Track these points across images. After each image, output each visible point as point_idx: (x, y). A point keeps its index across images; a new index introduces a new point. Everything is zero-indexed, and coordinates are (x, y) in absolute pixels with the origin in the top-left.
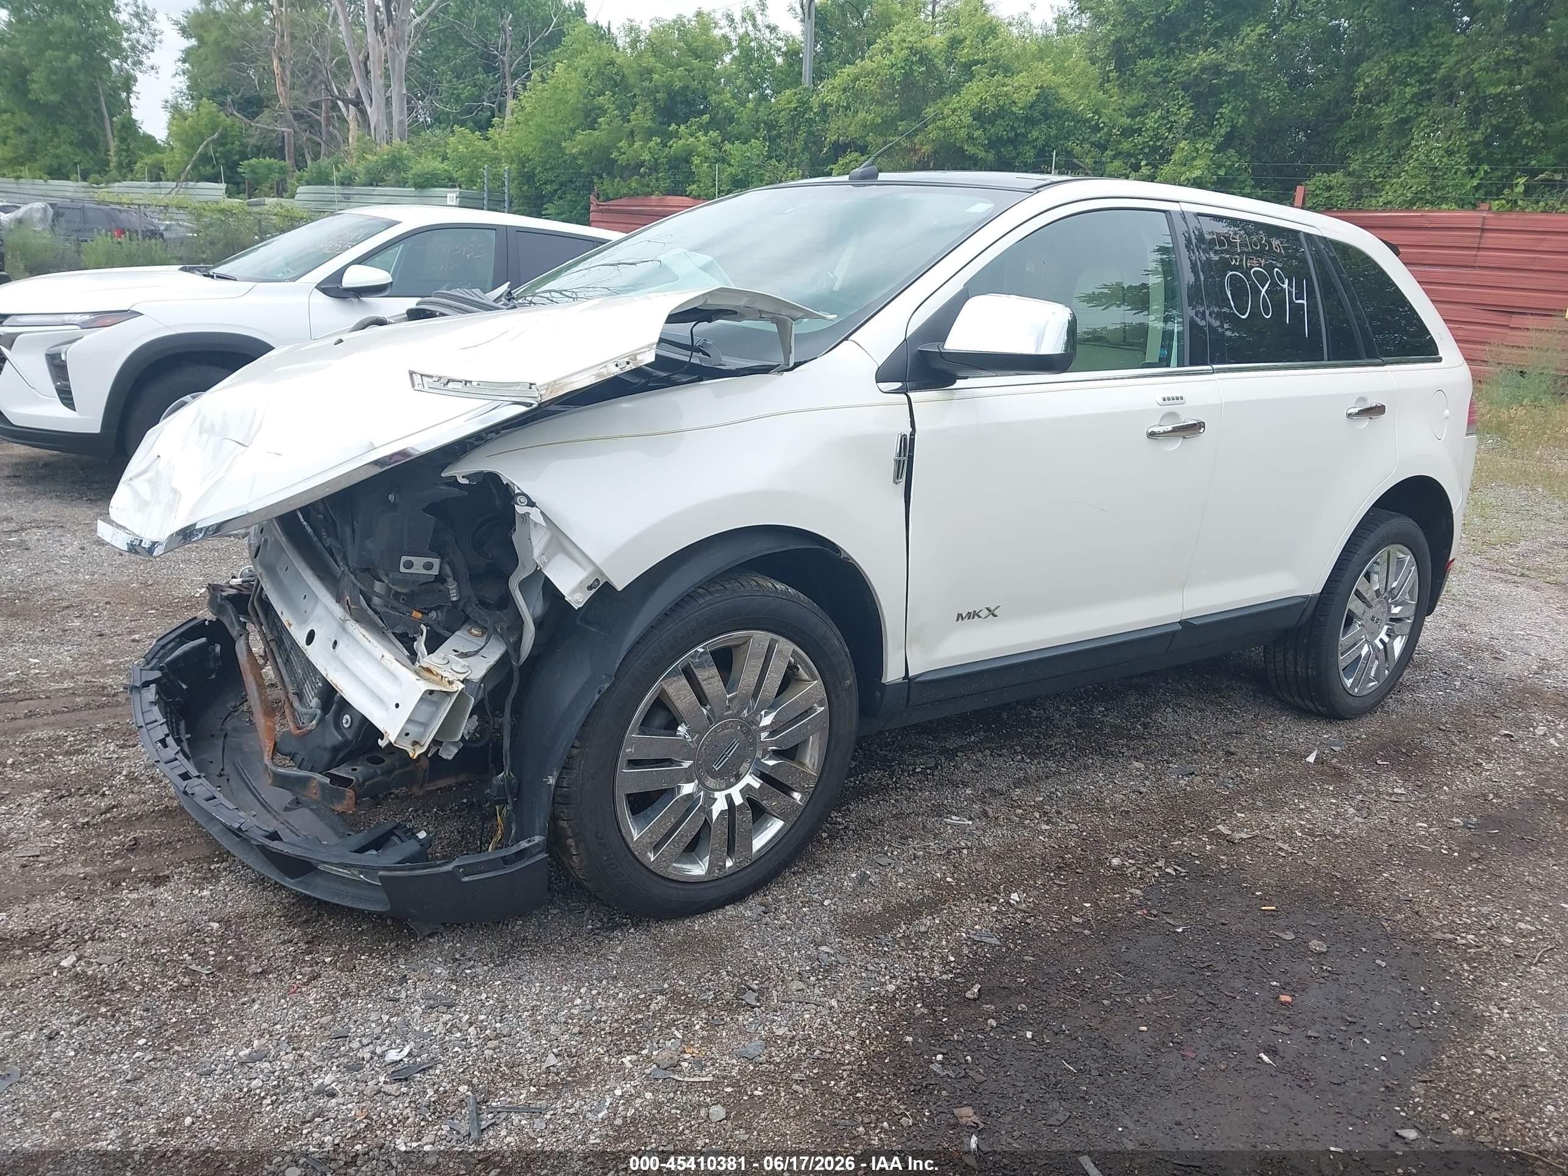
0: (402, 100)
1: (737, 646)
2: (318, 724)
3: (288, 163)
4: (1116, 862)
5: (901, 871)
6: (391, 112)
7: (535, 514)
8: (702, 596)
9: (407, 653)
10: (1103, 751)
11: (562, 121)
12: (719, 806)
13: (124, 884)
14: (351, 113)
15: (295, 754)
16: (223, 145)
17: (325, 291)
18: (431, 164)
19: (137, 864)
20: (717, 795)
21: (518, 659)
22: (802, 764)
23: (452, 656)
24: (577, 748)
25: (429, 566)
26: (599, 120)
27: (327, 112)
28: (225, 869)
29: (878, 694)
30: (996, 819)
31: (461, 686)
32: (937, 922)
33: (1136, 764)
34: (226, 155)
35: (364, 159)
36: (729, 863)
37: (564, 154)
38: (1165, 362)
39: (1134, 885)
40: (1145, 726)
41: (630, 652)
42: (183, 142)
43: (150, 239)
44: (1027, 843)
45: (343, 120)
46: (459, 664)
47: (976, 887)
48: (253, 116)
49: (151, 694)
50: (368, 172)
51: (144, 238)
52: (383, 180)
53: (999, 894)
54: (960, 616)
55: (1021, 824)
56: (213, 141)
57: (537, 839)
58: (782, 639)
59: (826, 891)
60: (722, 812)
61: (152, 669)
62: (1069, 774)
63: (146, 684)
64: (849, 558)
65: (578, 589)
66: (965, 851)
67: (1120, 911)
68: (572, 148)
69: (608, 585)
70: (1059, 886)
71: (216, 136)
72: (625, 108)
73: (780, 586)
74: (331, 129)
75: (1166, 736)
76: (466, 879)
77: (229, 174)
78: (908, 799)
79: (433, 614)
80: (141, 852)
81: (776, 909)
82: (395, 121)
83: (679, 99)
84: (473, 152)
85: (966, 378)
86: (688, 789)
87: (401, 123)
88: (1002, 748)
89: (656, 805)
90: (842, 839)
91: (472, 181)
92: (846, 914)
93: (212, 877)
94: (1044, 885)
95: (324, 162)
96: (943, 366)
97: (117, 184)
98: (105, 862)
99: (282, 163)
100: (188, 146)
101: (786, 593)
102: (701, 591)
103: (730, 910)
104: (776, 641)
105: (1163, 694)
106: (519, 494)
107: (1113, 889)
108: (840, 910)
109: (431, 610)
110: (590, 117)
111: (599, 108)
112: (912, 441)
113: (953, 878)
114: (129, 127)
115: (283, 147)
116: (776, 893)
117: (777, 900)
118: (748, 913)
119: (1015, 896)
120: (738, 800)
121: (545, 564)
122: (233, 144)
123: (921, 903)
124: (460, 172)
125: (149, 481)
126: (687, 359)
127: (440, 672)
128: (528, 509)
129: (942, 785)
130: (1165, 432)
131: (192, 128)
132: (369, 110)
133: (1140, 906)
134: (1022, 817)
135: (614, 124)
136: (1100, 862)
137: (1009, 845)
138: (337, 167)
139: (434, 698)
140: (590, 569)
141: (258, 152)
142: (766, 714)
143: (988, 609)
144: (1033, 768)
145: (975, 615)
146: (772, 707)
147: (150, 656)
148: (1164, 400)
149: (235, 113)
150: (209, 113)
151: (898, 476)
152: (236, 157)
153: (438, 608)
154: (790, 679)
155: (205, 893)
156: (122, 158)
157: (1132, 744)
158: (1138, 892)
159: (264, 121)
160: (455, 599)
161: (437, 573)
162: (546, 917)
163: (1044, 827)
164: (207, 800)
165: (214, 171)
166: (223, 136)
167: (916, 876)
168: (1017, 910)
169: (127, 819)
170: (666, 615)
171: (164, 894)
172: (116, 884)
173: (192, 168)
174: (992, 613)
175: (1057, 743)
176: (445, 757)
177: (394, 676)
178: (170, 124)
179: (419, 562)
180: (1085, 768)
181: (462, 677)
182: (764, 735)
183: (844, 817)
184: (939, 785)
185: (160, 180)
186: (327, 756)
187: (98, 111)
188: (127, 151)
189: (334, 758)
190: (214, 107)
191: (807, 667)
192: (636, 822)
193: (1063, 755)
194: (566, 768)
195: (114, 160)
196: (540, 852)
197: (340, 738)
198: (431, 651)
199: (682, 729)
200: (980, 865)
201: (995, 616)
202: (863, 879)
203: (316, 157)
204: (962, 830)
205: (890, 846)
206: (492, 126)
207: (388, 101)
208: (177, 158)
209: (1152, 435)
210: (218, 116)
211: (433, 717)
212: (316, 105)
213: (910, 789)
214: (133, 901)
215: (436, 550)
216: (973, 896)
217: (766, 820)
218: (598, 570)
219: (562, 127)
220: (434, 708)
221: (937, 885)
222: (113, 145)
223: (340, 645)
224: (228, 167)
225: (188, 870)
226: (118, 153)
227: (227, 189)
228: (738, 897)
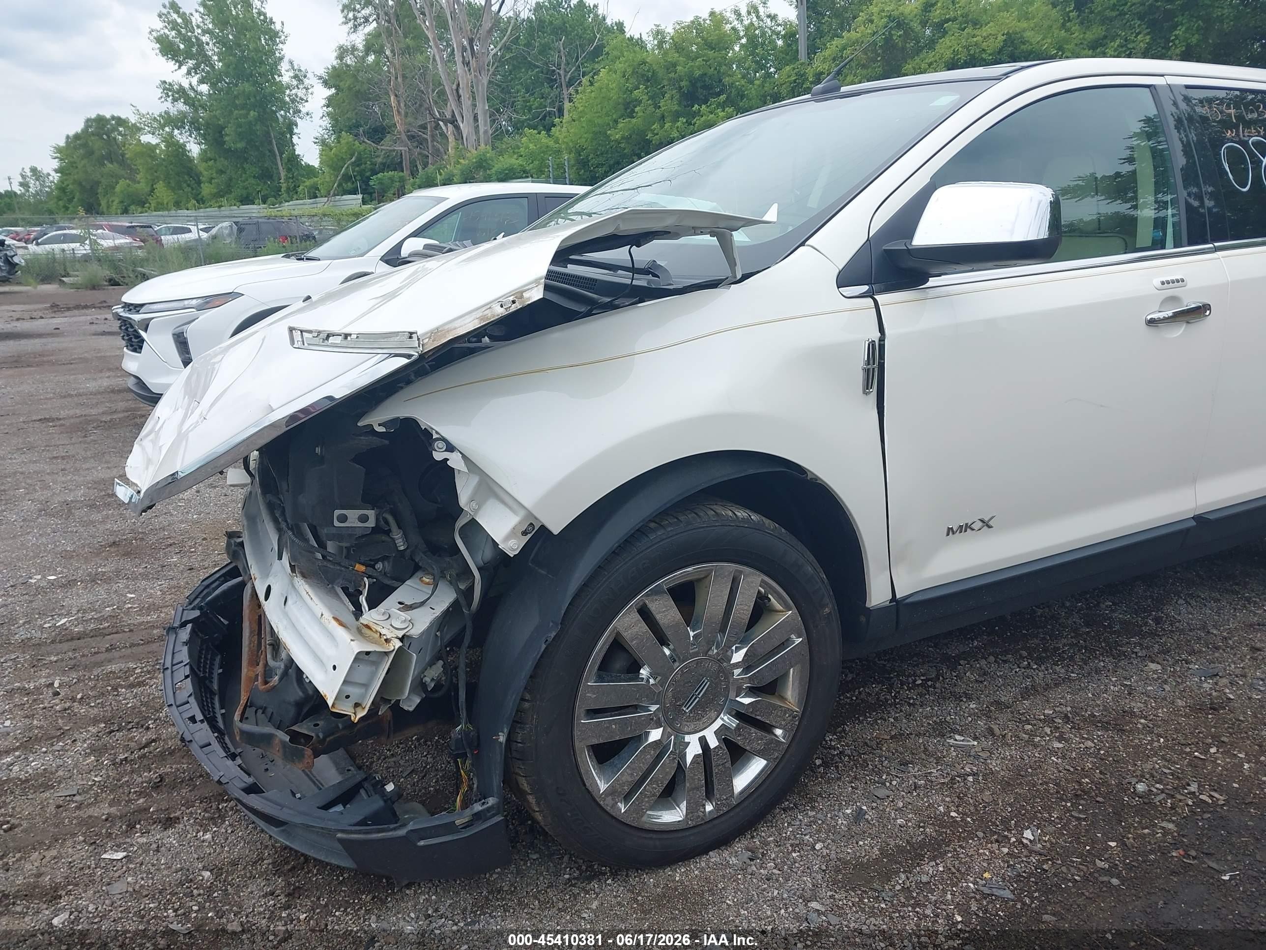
0: (485, 114)
1: (699, 580)
2: (281, 679)
3: (406, 173)
4: (1141, 787)
5: (901, 804)
6: (478, 126)
7: (455, 461)
8: (653, 530)
9: (352, 608)
10: (1115, 652)
11: (607, 115)
12: (693, 750)
13: (138, 826)
14: (449, 130)
15: (266, 708)
16: (358, 166)
17: (388, 262)
18: (512, 161)
19: (157, 803)
20: (687, 738)
21: (470, 604)
22: (783, 698)
23: (395, 611)
24: (527, 701)
25: (364, 519)
26: (637, 109)
27: (431, 131)
28: (232, 809)
29: (863, 619)
30: (1004, 736)
31: (398, 644)
32: (941, 869)
33: (1153, 666)
34: (361, 173)
35: (459, 163)
36: (709, 808)
37: (610, 141)
38: (1159, 243)
39: (1164, 816)
40: (1157, 620)
41: (577, 596)
42: (330, 166)
43: (305, 241)
44: (1038, 766)
45: (444, 136)
46: (400, 619)
47: (983, 823)
48: (378, 141)
49: (185, 634)
50: (462, 173)
51: (301, 241)
52: (473, 178)
53: (1009, 831)
54: (950, 531)
55: (1030, 742)
56: (352, 163)
57: (491, 801)
58: (747, 570)
59: (819, 831)
60: (696, 756)
61: (193, 609)
62: (1079, 680)
63: (183, 625)
64: (817, 478)
65: (512, 534)
66: (970, 779)
67: (1152, 851)
68: (616, 135)
69: (543, 528)
70: (1078, 819)
71: (353, 159)
72: (655, 98)
73: (741, 514)
74: (435, 143)
75: (1182, 631)
76: (422, 843)
77: (364, 187)
78: (908, 716)
79: (379, 566)
80: (164, 789)
81: (763, 854)
82: (482, 129)
83: (699, 85)
84: (541, 148)
85: (939, 275)
86: (655, 735)
87: (486, 132)
88: (1006, 652)
89: (624, 753)
90: (837, 767)
91: (541, 171)
92: (839, 860)
93: (218, 818)
94: (1061, 819)
95: (431, 168)
96: (910, 263)
97: (287, 204)
98: (130, 801)
99: (401, 174)
100: (334, 170)
101: (748, 520)
102: (652, 525)
103: (714, 856)
104: (741, 572)
105: (1173, 584)
106: (437, 439)
107: (1140, 823)
108: (833, 856)
109: (377, 561)
110: (628, 108)
111: (636, 100)
112: (882, 347)
113: (957, 812)
114: (294, 160)
115: (401, 162)
116: (765, 834)
117: (765, 843)
118: (733, 860)
119: (1028, 834)
120: (713, 743)
121: (476, 511)
122: (366, 163)
123: (922, 845)
124: (531, 165)
125: (152, 441)
126: (628, 281)
127: (379, 629)
128: (447, 455)
129: (944, 698)
130: (1165, 319)
131: (336, 155)
132: (461, 125)
133: (1175, 846)
134: (1032, 734)
135: (648, 112)
136: (1123, 788)
137: (1019, 769)
138: (439, 171)
139: (372, 658)
140: (522, 513)
141: (385, 167)
142: (738, 649)
143: (982, 521)
144: (1040, 675)
145: (965, 528)
146: (743, 642)
147: (193, 596)
148: (1163, 283)
149: (366, 140)
150: (347, 143)
151: (867, 386)
152: (368, 174)
153: (383, 559)
154: (761, 609)
155: (208, 836)
156: (290, 184)
157: (1146, 642)
158: (1171, 826)
159: (386, 145)
160: (402, 548)
161: (373, 525)
162: (525, 864)
163: (1057, 745)
164: (202, 747)
165: (354, 186)
166: (359, 159)
167: (917, 811)
168: (1031, 852)
169: (162, 753)
170: (616, 553)
171: (171, 838)
172: (131, 827)
173: (338, 186)
174: (986, 524)
175: (1064, 645)
176: (406, 708)
177: (331, 636)
178: (321, 155)
179: (353, 516)
180: (1096, 673)
181: (400, 634)
182: (737, 672)
183: (839, 739)
184: (942, 698)
185: (316, 197)
186: (292, 711)
187: (271, 151)
188: (293, 178)
189: (298, 714)
190: (351, 138)
191: (779, 598)
192: (601, 772)
193: (1071, 658)
194: (516, 723)
195: (284, 186)
196: (494, 815)
197: (301, 694)
198: (372, 605)
199: (644, 672)
200: (987, 795)
201: (990, 527)
202: (859, 815)
203: (425, 165)
204: (966, 752)
205: (888, 774)
206: (554, 126)
207: (476, 119)
208: (328, 179)
209: (1151, 322)
210: (354, 145)
211: (373, 675)
212: (424, 127)
213: (910, 705)
214: (141, 846)
215: (369, 500)
216: (980, 834)
217: (748, 760)
218: (530, 514)
219: (607, 119)
220: (374, 668)
221: (941, 821)
222: (283, 174)
223: (289, 602)
224: (363, 182)
225: (198, 810)
226: (287, 179)
227: (363, 198)
228: (723, 841)
